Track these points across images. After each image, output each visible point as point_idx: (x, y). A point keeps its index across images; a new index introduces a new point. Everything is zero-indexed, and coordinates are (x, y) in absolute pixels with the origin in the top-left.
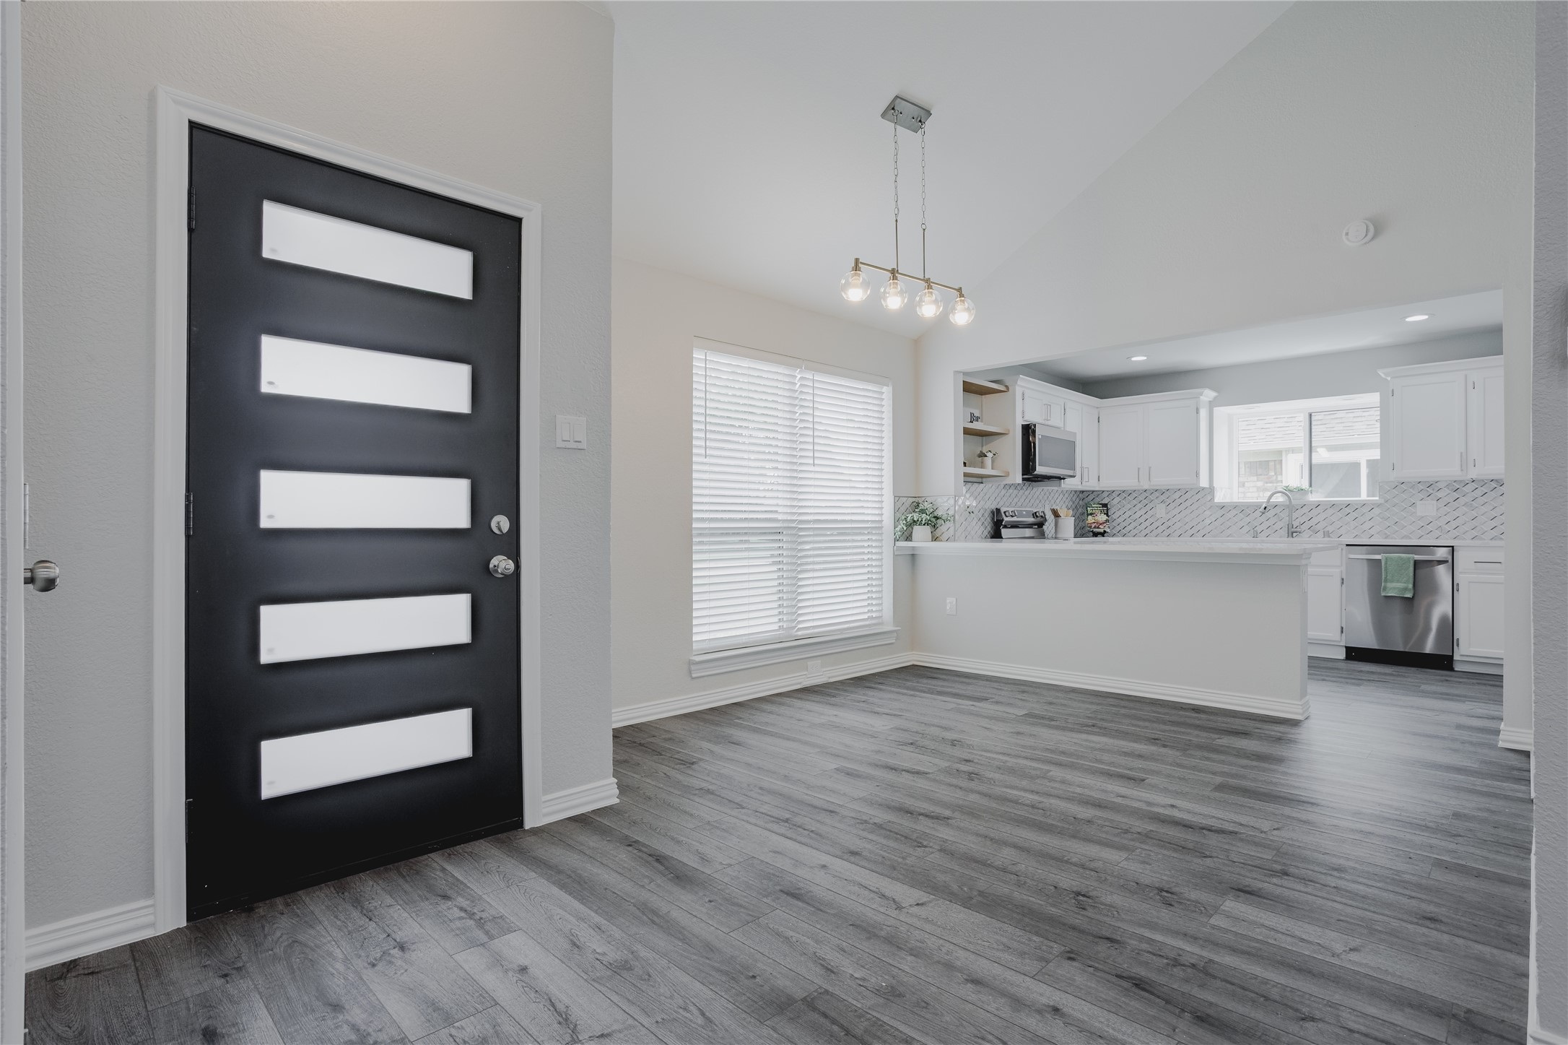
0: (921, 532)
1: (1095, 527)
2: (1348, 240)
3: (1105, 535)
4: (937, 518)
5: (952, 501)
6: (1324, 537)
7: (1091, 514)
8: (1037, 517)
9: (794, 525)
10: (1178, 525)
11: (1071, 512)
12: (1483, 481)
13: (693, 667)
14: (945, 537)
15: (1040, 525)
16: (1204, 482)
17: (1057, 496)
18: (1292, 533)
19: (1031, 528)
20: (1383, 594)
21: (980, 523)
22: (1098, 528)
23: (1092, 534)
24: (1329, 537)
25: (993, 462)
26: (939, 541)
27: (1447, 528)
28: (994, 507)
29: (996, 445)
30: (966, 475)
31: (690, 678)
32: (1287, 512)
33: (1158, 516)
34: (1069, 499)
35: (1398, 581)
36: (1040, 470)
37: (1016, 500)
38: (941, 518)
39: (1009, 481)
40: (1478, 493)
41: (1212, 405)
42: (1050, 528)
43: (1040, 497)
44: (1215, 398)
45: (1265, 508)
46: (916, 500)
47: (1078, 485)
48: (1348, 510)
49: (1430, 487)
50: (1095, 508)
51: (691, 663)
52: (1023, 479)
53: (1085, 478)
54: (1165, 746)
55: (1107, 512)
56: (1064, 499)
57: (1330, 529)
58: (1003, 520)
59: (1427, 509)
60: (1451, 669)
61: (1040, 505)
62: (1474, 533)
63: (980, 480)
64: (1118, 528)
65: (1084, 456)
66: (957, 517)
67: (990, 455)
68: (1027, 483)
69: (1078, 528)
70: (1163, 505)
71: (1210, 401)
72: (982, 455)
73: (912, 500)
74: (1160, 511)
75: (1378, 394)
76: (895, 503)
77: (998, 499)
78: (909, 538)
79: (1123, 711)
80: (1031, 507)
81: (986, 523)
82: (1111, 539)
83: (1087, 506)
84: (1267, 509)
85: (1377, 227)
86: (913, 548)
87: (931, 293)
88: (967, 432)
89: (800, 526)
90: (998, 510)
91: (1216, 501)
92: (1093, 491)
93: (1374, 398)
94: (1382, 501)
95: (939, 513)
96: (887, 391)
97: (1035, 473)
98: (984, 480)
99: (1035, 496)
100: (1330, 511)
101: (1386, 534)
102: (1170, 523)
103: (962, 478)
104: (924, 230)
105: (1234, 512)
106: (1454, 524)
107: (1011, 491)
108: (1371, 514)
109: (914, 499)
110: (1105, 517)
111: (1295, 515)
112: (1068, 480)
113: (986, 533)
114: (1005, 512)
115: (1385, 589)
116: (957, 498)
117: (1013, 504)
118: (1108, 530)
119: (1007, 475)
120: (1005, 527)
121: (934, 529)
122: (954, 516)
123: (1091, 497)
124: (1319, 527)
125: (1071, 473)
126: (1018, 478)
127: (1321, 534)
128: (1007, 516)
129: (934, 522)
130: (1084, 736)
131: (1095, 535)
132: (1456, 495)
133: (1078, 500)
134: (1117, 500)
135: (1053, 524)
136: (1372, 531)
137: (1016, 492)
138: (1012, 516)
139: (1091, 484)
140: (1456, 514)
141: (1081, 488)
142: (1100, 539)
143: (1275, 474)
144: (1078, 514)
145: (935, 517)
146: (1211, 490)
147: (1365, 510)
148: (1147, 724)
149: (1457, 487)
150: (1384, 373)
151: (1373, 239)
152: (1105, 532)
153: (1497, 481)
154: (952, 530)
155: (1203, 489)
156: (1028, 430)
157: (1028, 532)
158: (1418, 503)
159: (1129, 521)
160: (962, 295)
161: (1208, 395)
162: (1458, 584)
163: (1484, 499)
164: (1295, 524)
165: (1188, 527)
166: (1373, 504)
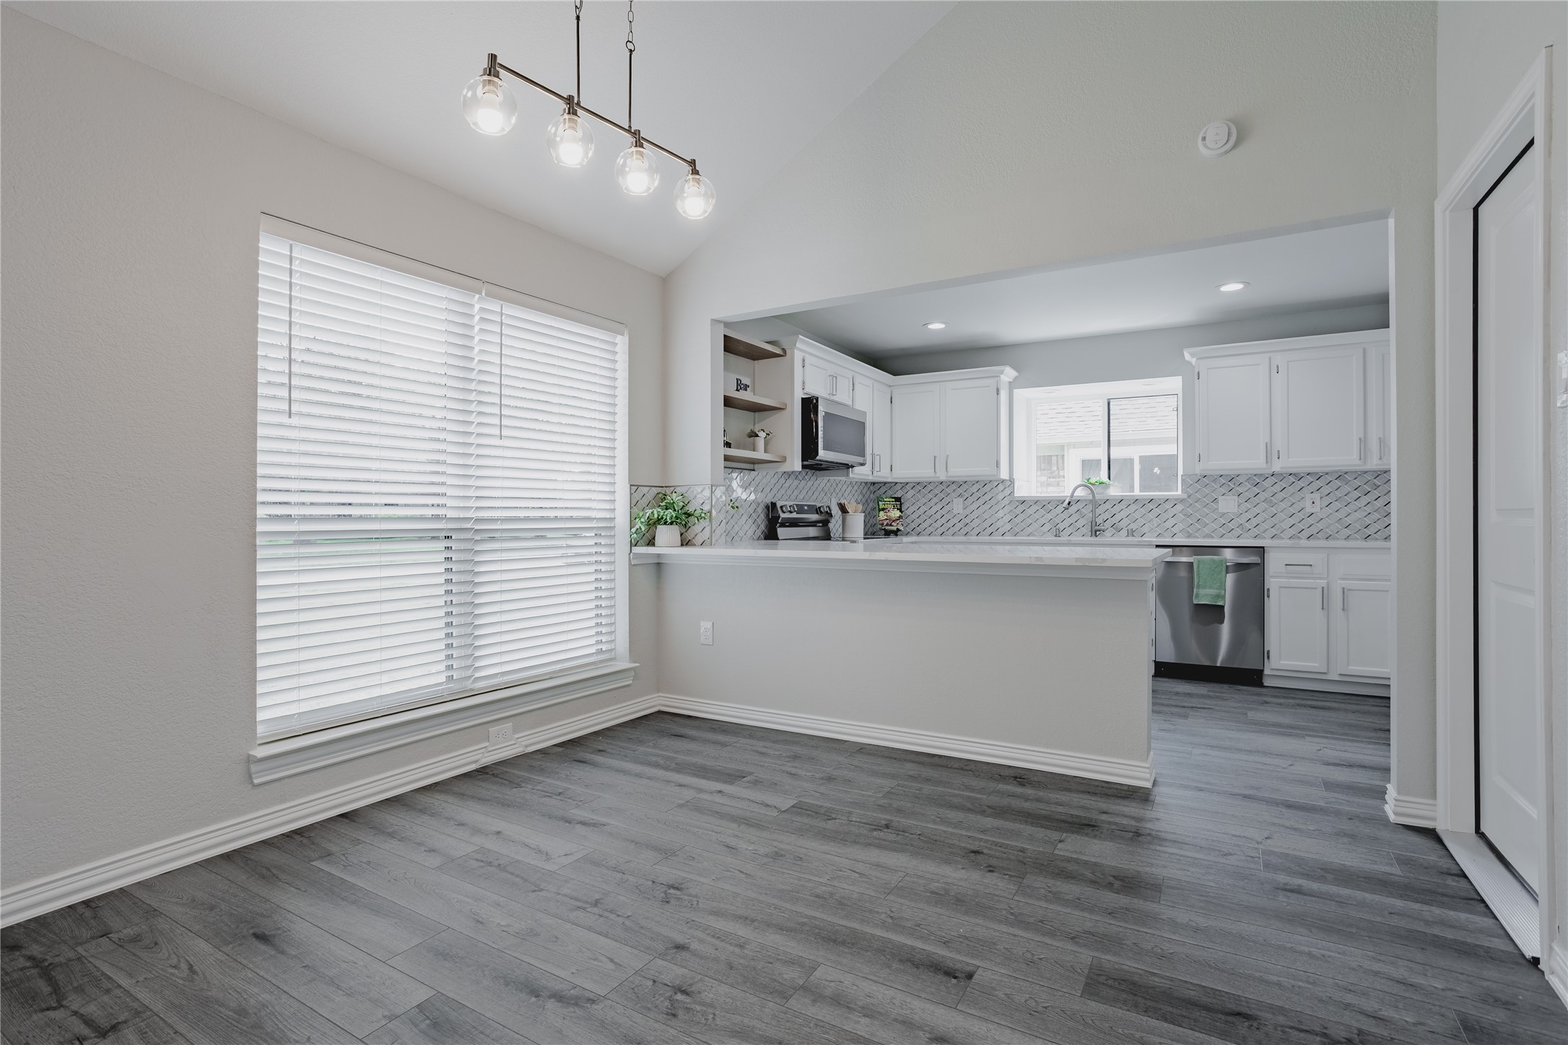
0: (667, 535)
1: (887, 525)
2: (1205, 146)
3: (898, 533)
4: (688, 515)
5: (707, 493)
6: (1128, 536)
7: (883, 509)
8: (821, 512)
9: (469, 526)
10: (977, 522)
11: (860, 507)
12: (1282, 474)
13: (254, 768)
14: (699, 540)
15: (825, 523)
16: (1004, 475)
17: (845, 487)
18: (1096, 532)
19: (815, 526)
20: (1195, 602)
21: (750, 521)
22: (891, 525)
23: (883, 532)
24: (1133, 536)
25: (766, 444)
26: (690, 545)
27: (1248, 526)
28: (768, 500)
29: (771, 421)
30: (727, 458)
31: (250, 786)
32: (1090, 507)
33: (955, 512)
34: (859, 491)
35: (1211, 587)
36: (822, 454)
37: (796, 493)
38: (693, 515)
39: (786, 467)
40: (1277, 488)
41: (1012, 385)
42: (837, 526)
43: (826, 489)
44: (1016, 378)
45: (1069, 502)
46: (663, 491)
47: (868, 475)
48: (1151, 506)
49: (1230, 481)
50: (887, 502)
51: (250, 760)
52: (804, 467)
53: (877, 468)
54: (991, 869)
55: (901, 507)
56: (853, 491)
57: (1133, 526)
58: (779, 517)
59: (1228, 504)
60: (1261, 685)
61: (825, 499)
62: (1274, 531)
63: (751, 466)
64: (913, 525)
65: (875, 440)
66: (714, 513)
67: (762, 435)
68: (810, 472)
69: (869, 525)
70: (961, 500)
71: (1010, 382)
72: (754, 435)
73: (655, 491)
74: (958, 506)
75: (1180, 378)
76: (631, 494)
77: (775, 490)
78: (651, 543)
79: (927, 789)
80: (814, 501)
81: (759, 521)
82: (905, 539)
83: (879, 499)
84: (1071, 504)
85: (1240, 133)
86: (659, 556)
87: (641, 154)
88: (728, 402)
89: (476, 527)
90: (774, 505)
91: (1016, 495)
92: (885, 483)
93: (1175, 384)
94: (1185, 496)
95: (690, 509)
96: (622, 342)
97: (817, 458)
98: (756, 466)
99: (820, 489)
100: (1133, 507)
101: (1188, 532)
102: (968, 520)
103: (722, 463)
104: (631, 51)
105: (1035, 508)
106: (1254, 522)
107: (789, 482)
108: (1174, 511)
109: (659, 490)
110: (897, 513)
111: (1098, 511)
112: (857, 469)
113: (759, 533)
114: (781, 507)
115: (1197, 596)
116: (714, 488)
117: (793, 497)
118: (901, 528)
119: (784, 460)
120: (783, 525)
121: (684, 530)
122: (710, 512)
123: (883, 490)
124: (1122, 524)
125: (860, 460)
126: (797, 465)
127: (1124, 532)
128: (784, 512)
129: (684, 518)
130: (874, 855)
131: (888, 533)
132: (1256, 490)
133: (868, 493)
134: (911, 493)
135: (840, 522)
136: (1175, 530)
137: (796, 482)
138: (791, 512)
139: (883, 475)
140: (1257, 510)
141: (871, 479)
142: (892, 539)
143: (1058, 469)
144: (869, 509)
145: (685, 513)
146: (1012, 481)
147: (1168, 505)
148: (961, 816)
149: (1257, 480)
150: (1192, 355)
151: (1234, 147)
152: (898, 530)
153: (1295, 475)
154: (707, 530)
155: (1003, 481)
156: (809, 405)
157: (812, 531)
158: (1220, 498)
159: (924, 517)
160: (695, 172)
161: (1008, 374)
162: (1268, 589)
163: (1282, 495)
164: (1099, 520)
165: (986, 524)
166: (1176, 500)
